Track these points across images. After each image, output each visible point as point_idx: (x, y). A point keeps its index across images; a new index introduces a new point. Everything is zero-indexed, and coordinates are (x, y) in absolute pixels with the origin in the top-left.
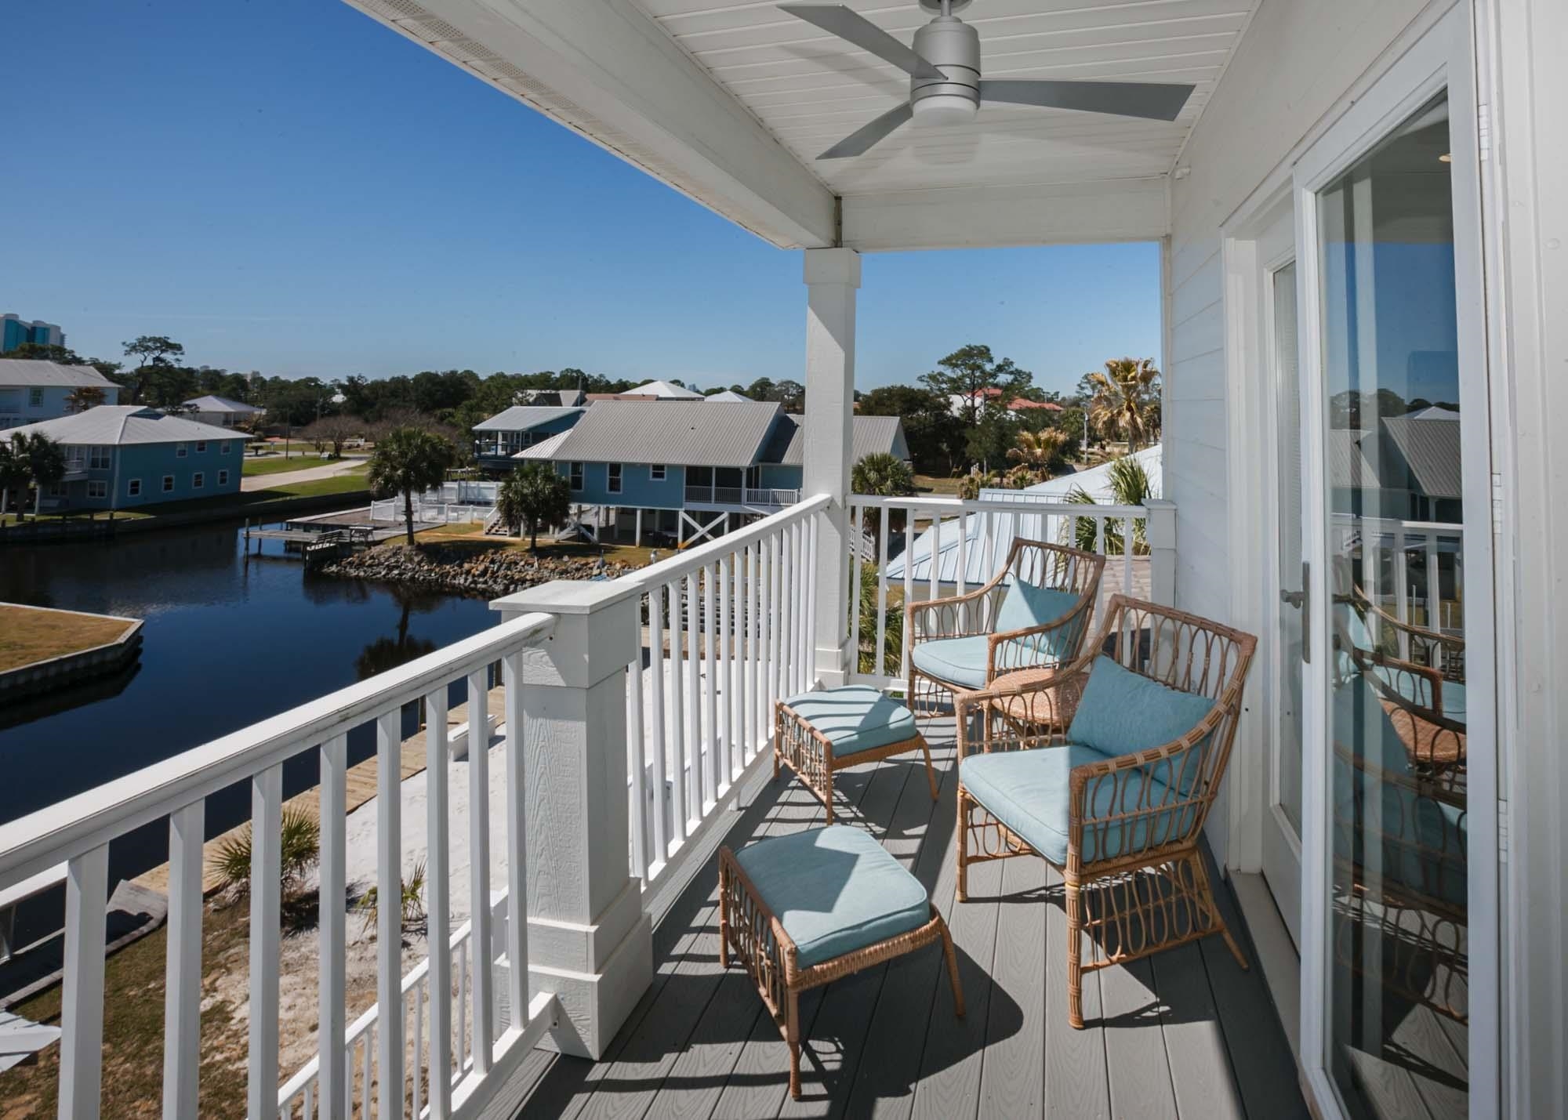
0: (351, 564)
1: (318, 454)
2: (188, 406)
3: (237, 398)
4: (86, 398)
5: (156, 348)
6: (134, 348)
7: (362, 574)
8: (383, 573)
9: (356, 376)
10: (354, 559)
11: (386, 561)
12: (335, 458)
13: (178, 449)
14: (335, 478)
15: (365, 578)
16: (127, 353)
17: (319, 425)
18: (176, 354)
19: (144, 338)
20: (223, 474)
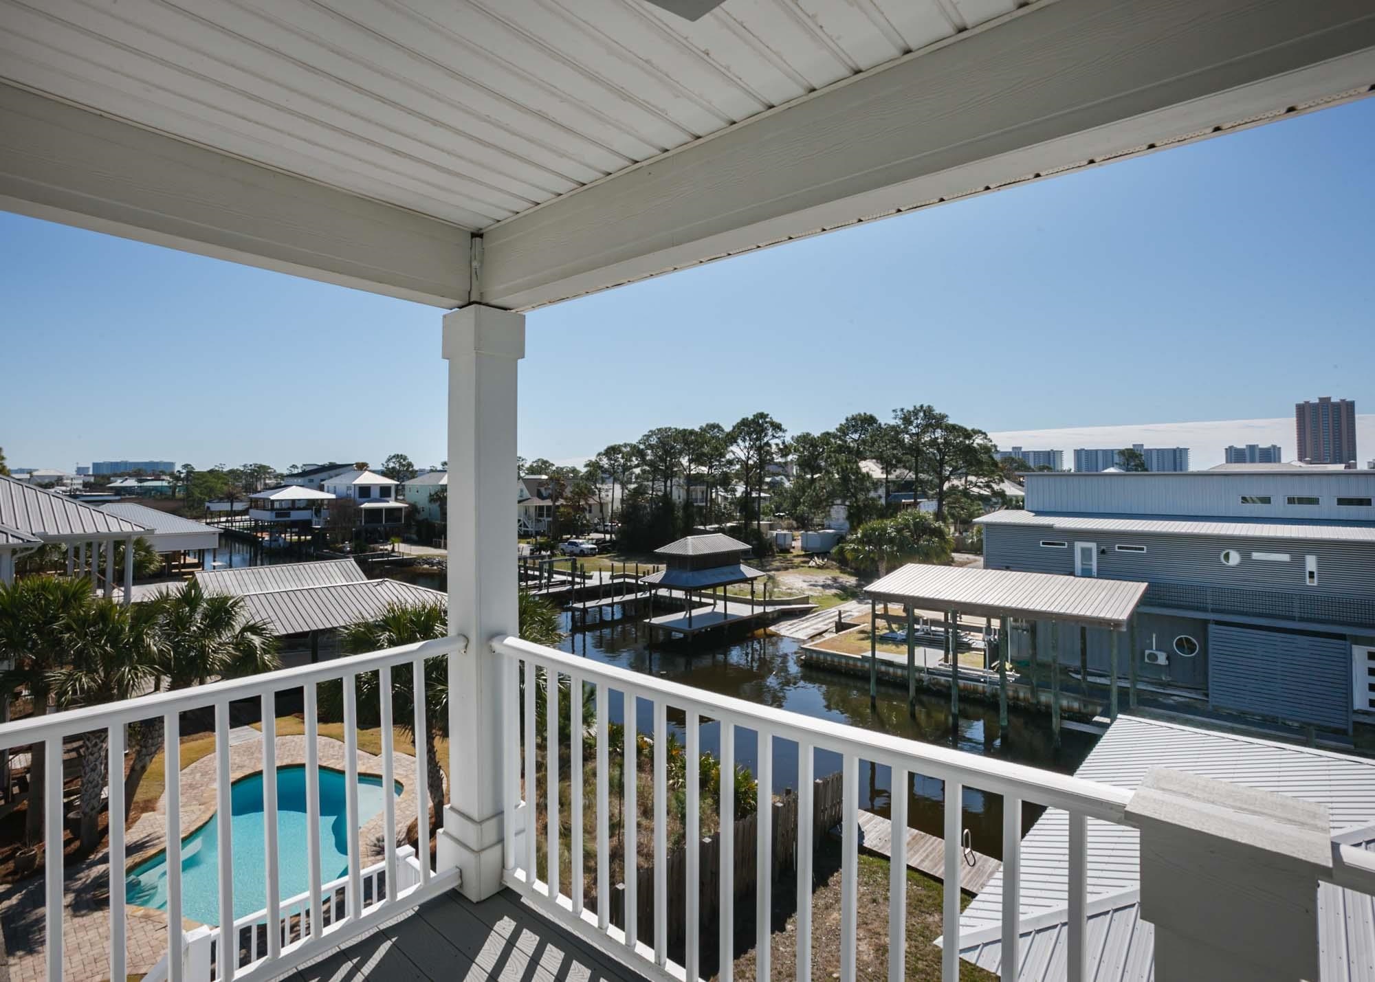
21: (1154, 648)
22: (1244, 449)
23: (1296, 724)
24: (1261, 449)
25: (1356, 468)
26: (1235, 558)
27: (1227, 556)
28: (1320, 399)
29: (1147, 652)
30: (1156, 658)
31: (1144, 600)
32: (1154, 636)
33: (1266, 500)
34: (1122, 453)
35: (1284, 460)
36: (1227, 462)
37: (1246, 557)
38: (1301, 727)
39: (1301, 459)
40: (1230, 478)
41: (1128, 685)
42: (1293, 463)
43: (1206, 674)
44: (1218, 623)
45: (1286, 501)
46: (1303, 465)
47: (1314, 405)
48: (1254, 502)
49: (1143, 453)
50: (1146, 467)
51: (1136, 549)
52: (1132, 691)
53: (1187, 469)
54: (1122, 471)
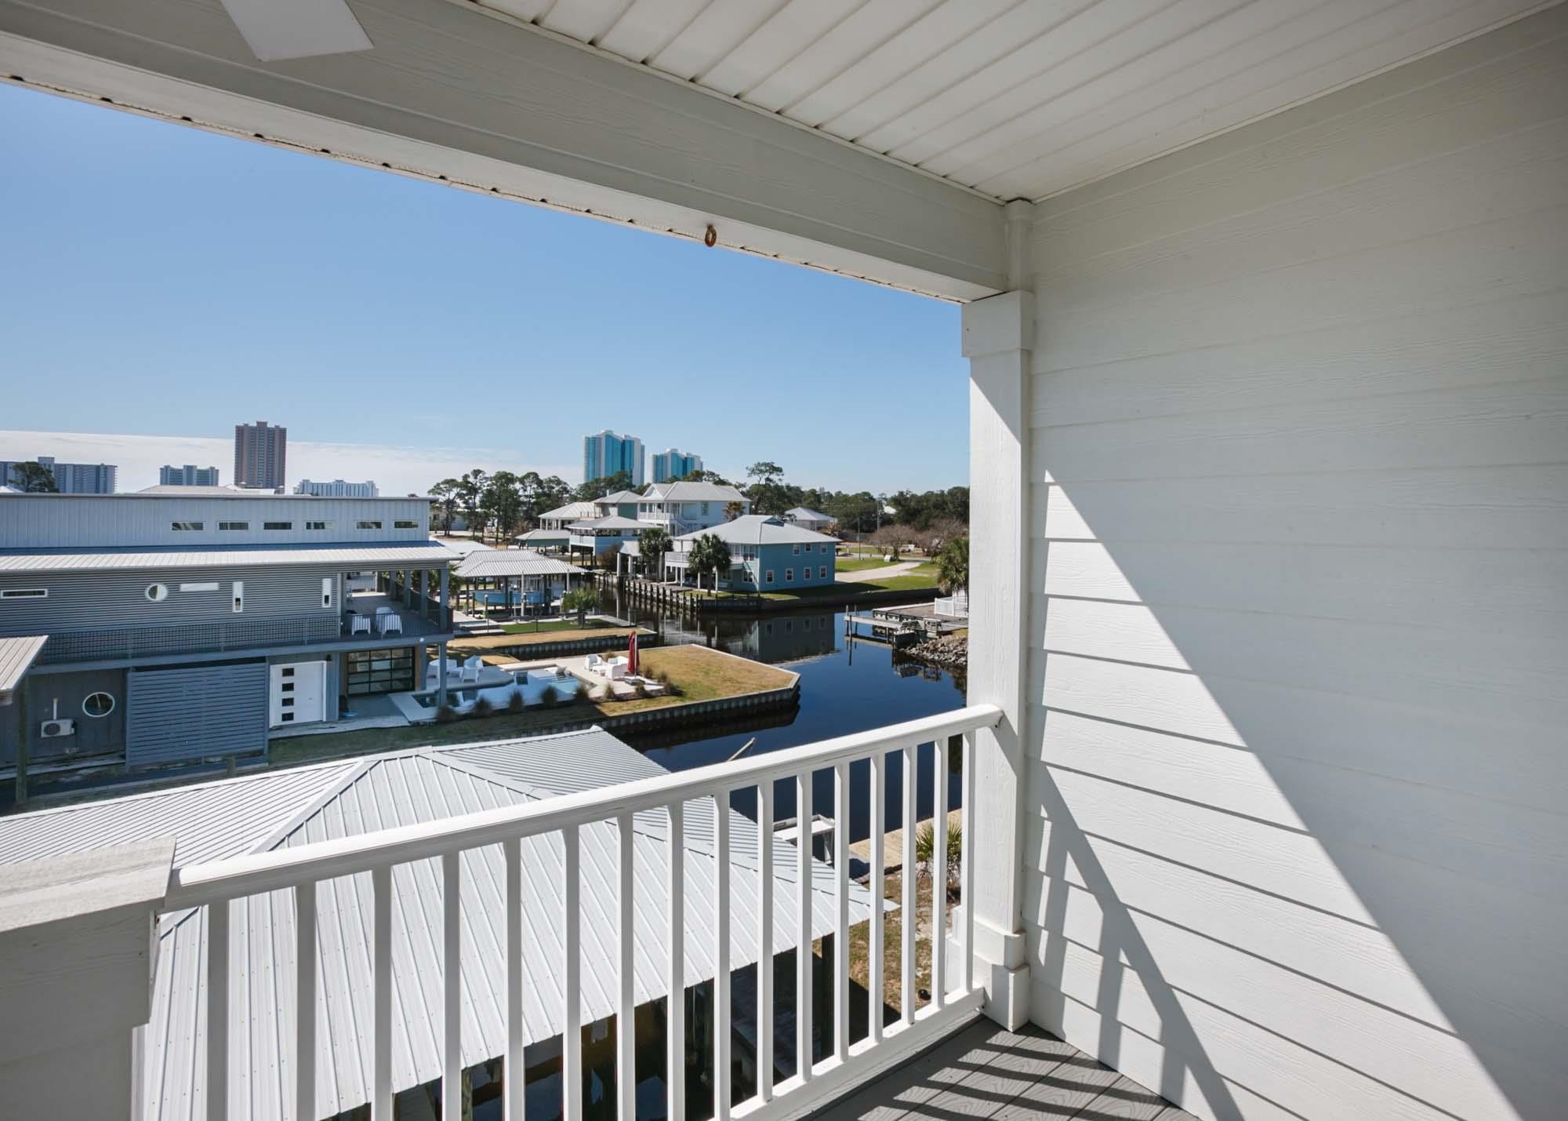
0: (927, 649)
1: (882, 556)
2: (789, 516)
3: (816, 510)
4: (734, 510)
5: (766, 471)
6: (753, 471)
7: (937, 658)
8: (953, 659)
9: (905, 490)
10: (929, 645)
11: (954, 649)
12: (895, 560)
13: (794, 549)
14: (899, 577)
15: (939, 662)
16: (749, 475)
17: (881, 532)
18: (778, 475)
19: (759, 463)
20: (808, 570)
21: (55, 717)
22: (181, 470)
23: (218, 759)
24: (199, 471)
25: (283, 492)
26: (162, 592)
27: (154, 591)
28: (258, 423)
29: (44, 724)
30: (57, 728)
31: (42, 659)
32: (55, 701)
33: (198, 526)
34: (20, 467)
35: (221, 483)
36: (162, 483)
37: (174, 589)
38: (224, 760)
39: (237, 484)
40: (161, 501)
41: (14, 775)
42: (229, 487)
43: (123, 731)
44: (138, 669)
45: (218, 527)
46: (239, 489)
47: (252, 429)
48: (187, 529)
49: (52, 469)
50: (56, 486)
51: (34, 593)
52: (19, 780)
53: (113, 489)
54: (18, 492)
